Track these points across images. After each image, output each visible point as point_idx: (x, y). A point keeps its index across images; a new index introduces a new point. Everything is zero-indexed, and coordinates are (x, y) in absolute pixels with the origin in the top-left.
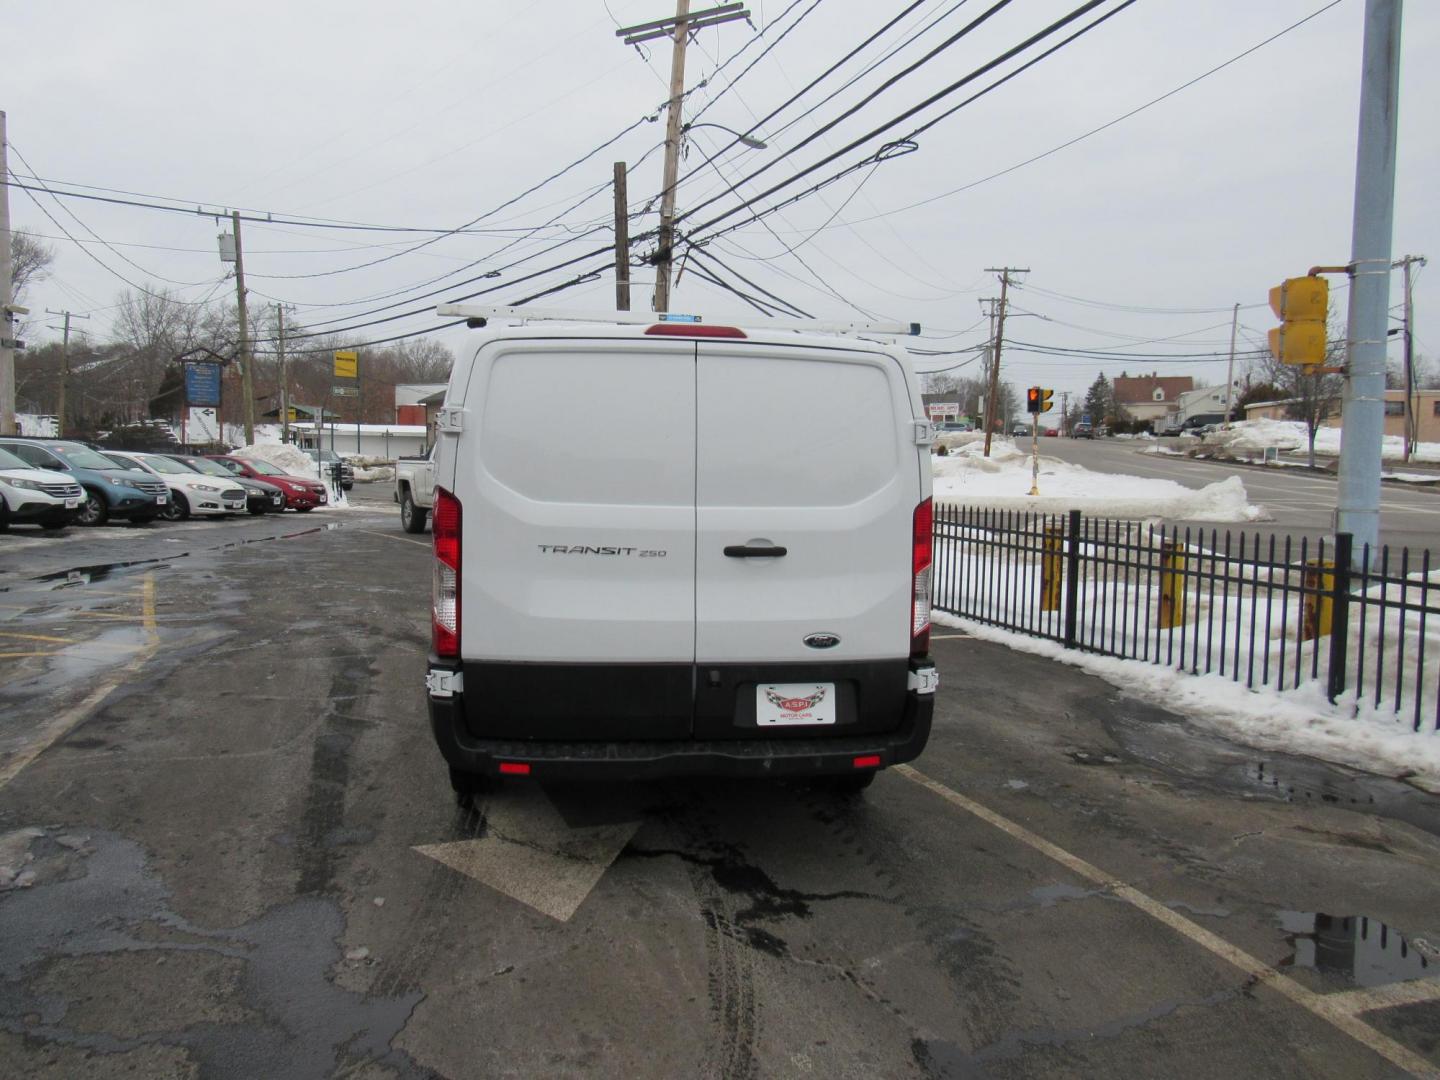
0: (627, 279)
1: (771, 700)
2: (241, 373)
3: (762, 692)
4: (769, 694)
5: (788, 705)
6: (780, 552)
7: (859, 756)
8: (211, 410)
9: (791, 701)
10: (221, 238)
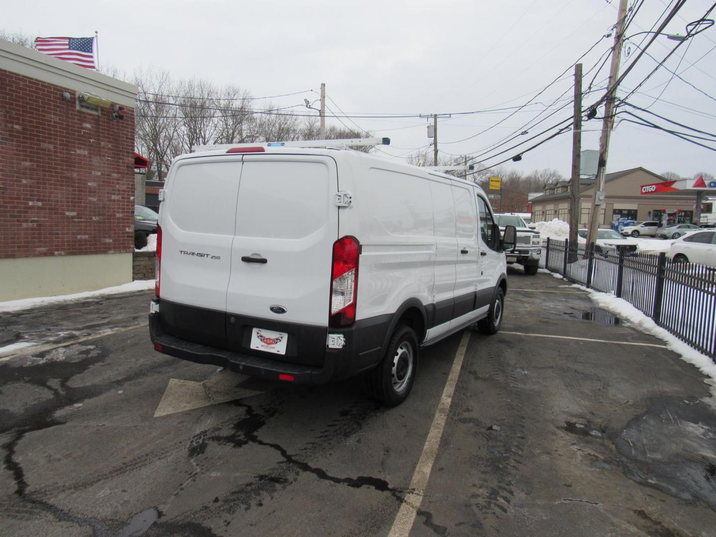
0: (580, 128)
1: (258, 337)
3: (255, 331)
4: (258, 333)
5: (265, 341)
6: (264, 261)
7: (283, 374)
9: (267, 339)
10: (428, 127)
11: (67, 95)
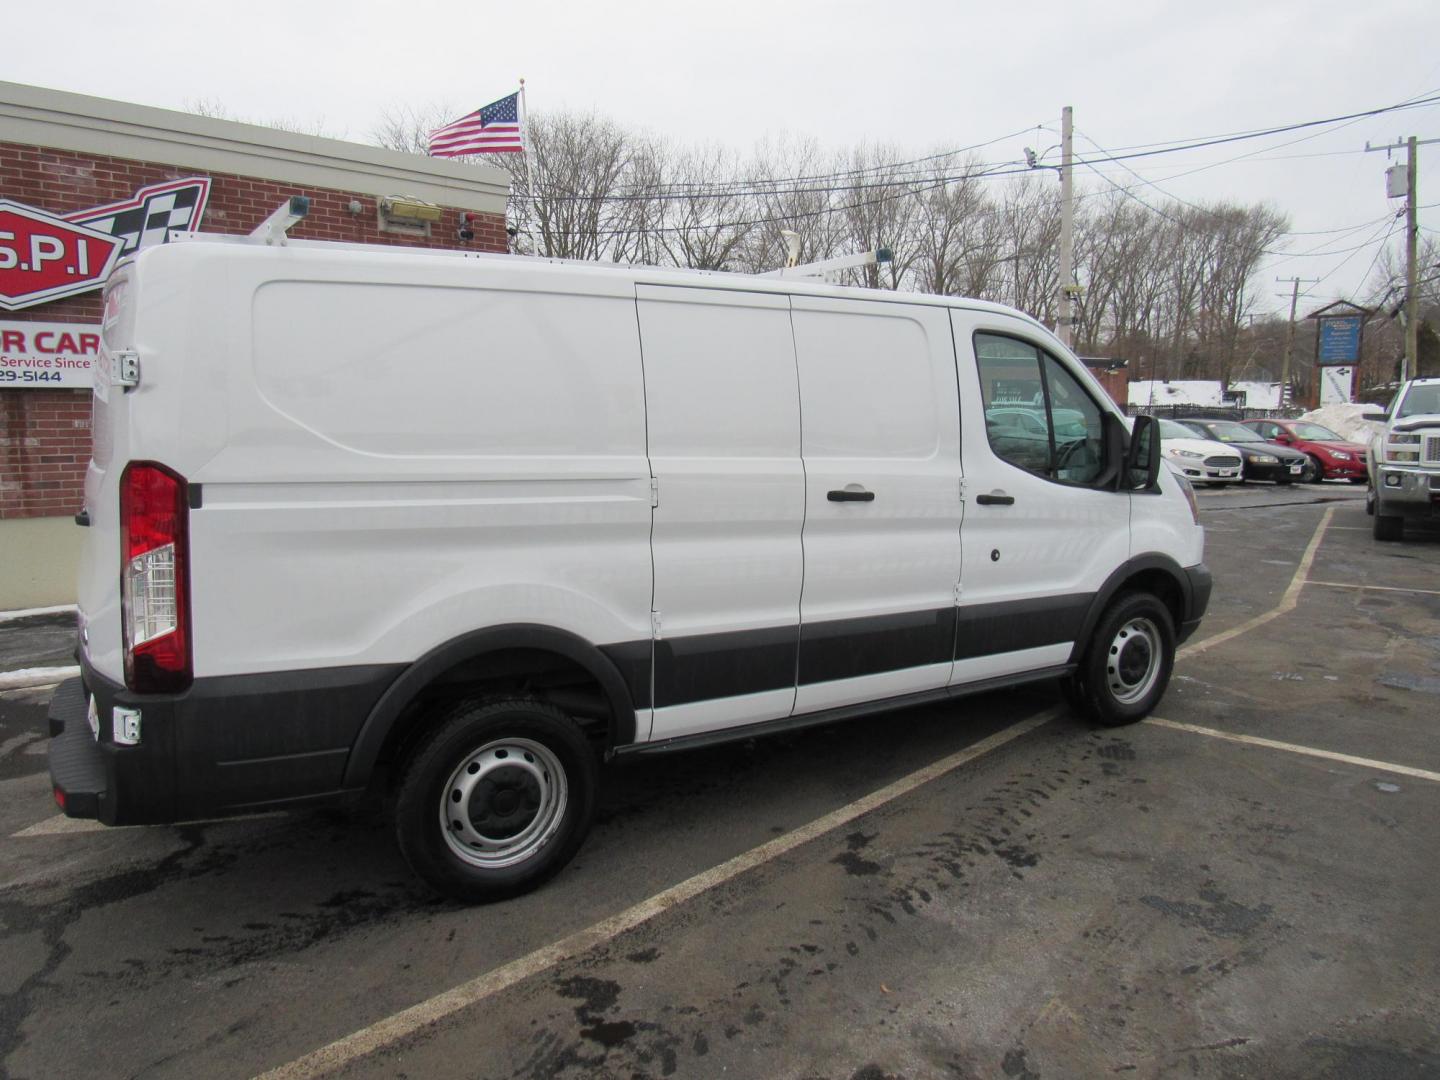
2: (1404, 323)
8: (1346, 368)
11: (355, 205)
